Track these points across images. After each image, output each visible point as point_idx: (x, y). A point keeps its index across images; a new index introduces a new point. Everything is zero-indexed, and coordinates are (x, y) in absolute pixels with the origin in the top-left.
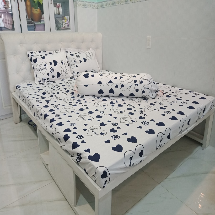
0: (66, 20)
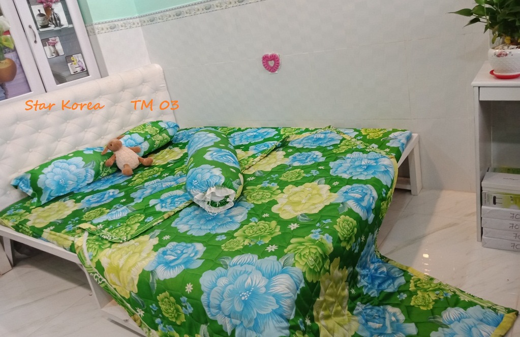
0: (75, 62)
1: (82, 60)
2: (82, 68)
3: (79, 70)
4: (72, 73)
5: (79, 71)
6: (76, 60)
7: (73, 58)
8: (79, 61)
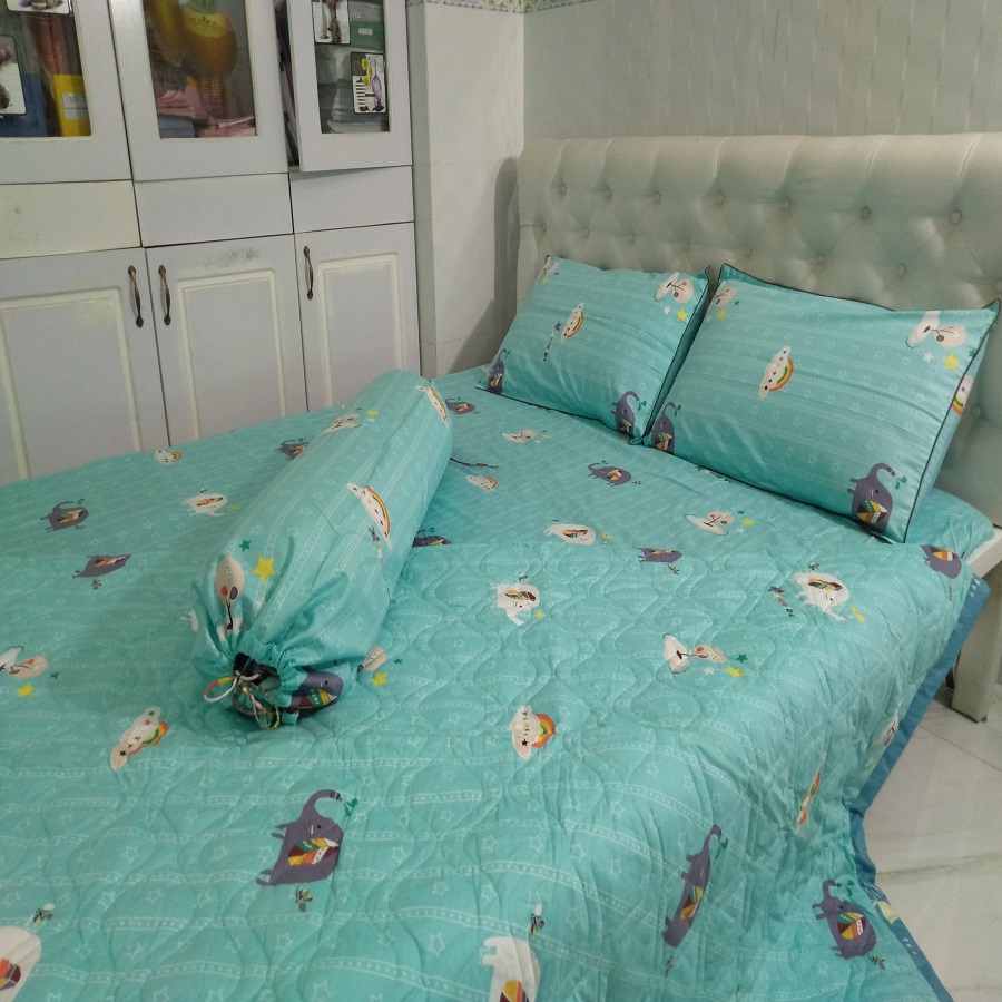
0: (368, 76)
1: (381, 76)
2: (379, 102)
3: (371, 103)
4: (358, 111)
5: (370, 110)
6: (371, 72)
7: (366, 64)
8: (376, 77)
